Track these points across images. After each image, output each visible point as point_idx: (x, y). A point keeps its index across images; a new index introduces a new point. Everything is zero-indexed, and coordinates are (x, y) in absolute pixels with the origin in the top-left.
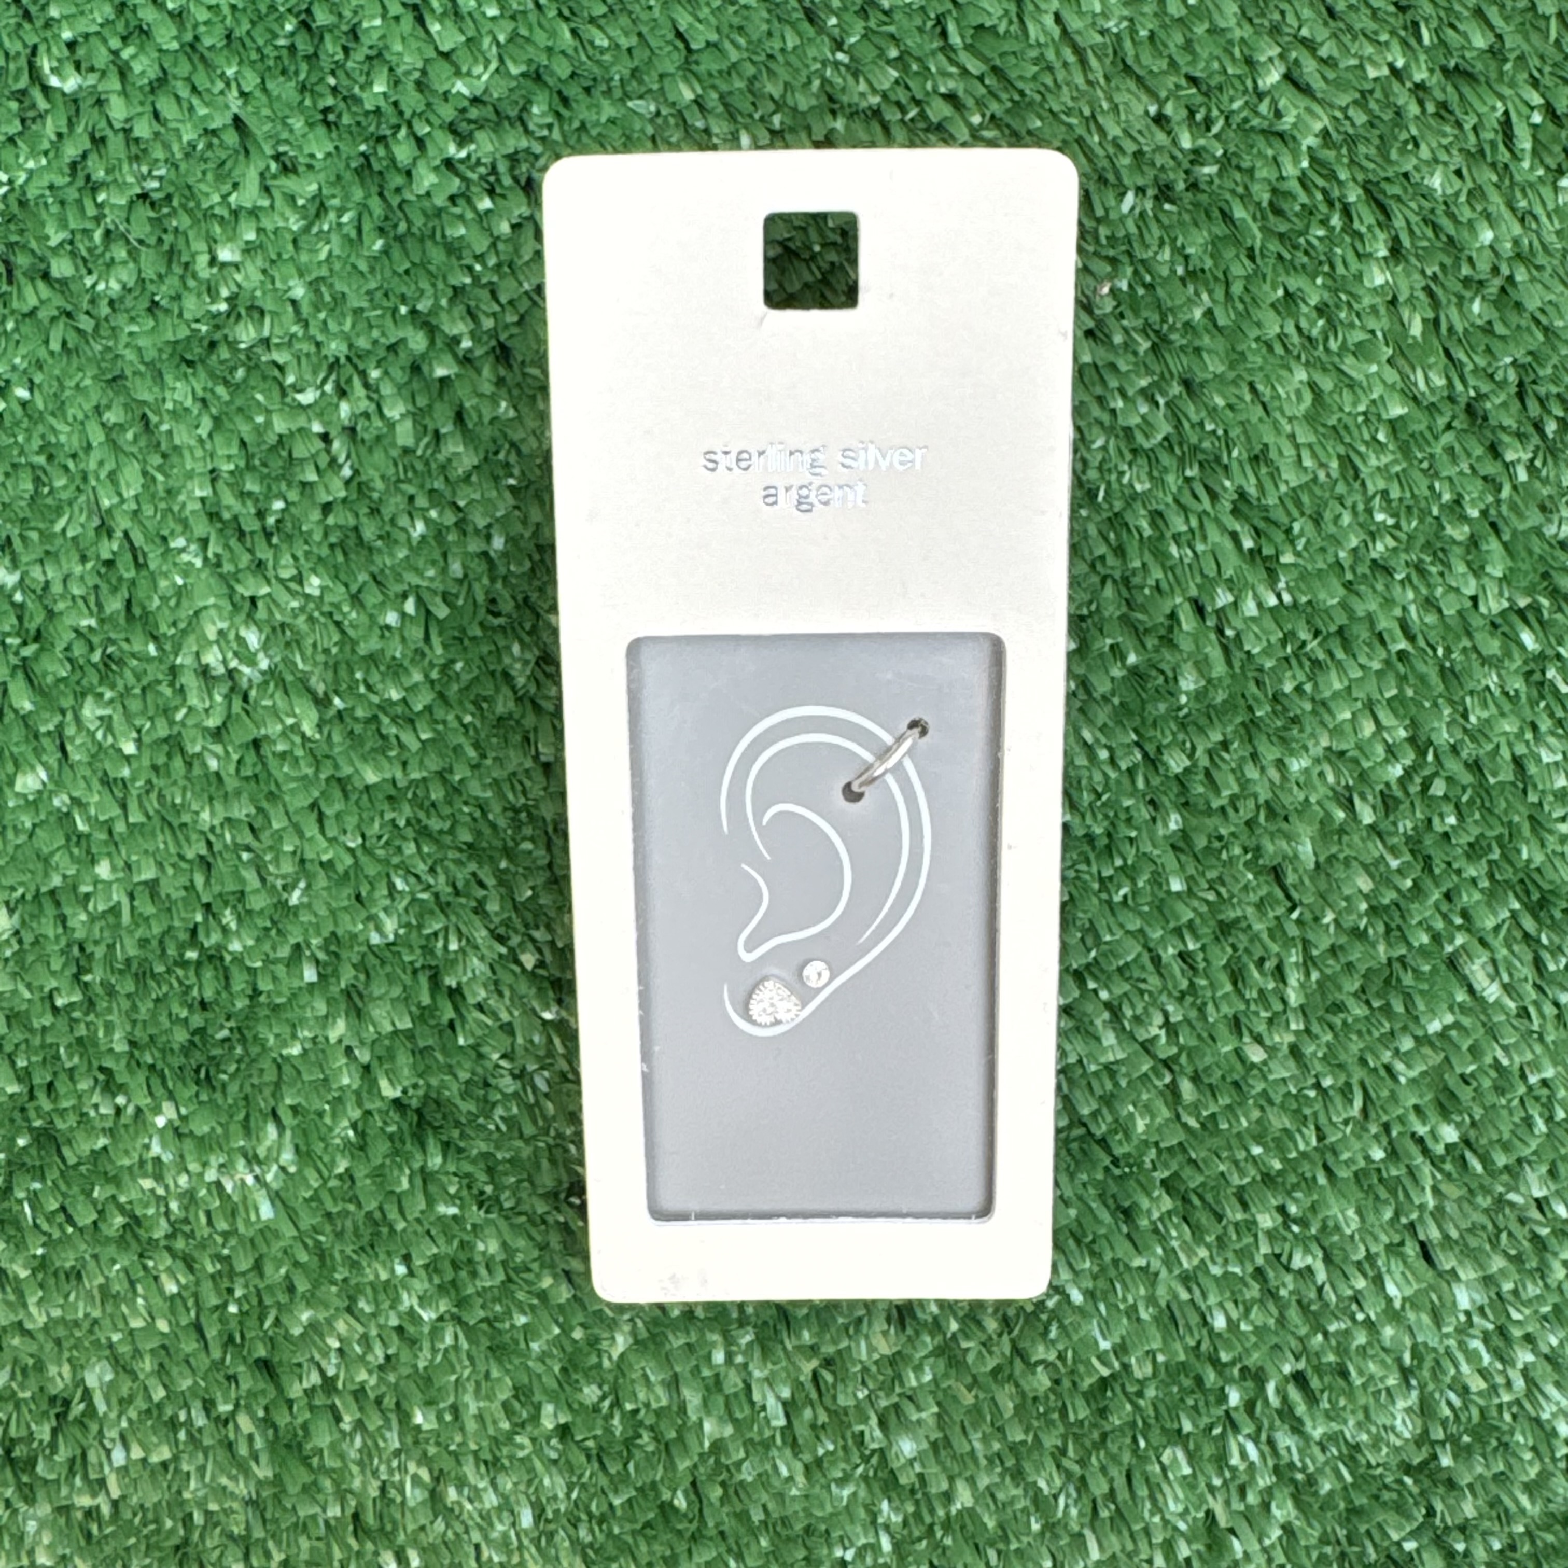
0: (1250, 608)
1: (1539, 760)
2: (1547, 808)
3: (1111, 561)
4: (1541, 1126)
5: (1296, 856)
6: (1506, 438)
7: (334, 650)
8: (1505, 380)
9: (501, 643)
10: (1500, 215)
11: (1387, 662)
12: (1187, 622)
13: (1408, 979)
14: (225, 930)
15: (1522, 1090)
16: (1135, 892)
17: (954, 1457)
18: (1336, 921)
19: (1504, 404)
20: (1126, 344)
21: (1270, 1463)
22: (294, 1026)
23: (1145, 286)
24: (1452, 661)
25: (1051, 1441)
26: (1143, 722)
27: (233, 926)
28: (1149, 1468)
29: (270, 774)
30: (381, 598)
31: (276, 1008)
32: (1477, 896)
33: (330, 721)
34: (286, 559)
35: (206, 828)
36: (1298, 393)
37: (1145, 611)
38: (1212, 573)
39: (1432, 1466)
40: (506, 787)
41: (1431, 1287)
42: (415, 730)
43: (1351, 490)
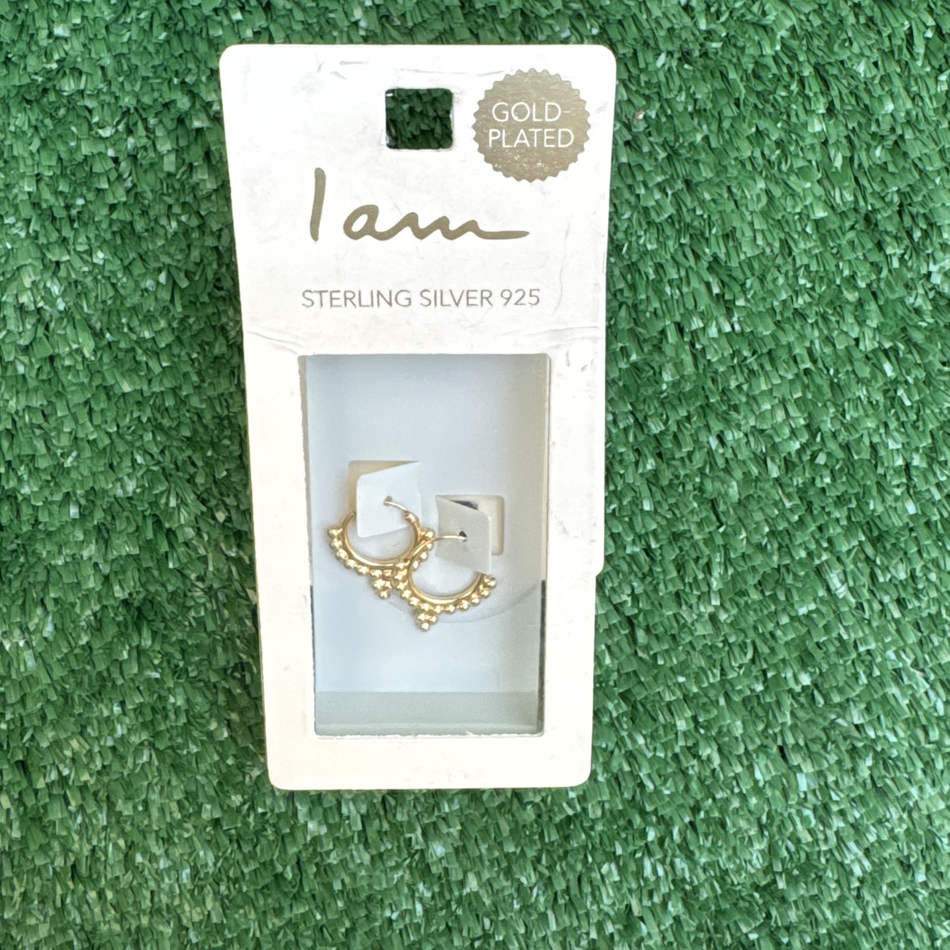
0: (713, 332)
1: (886, 446)
2: (888, 478)
3: (627, 293)
4: (863, 680)
5: (726, 494)
6: (888, 239)
7: (109, 302)
8: (892, 201)
9: (221, 308)
10: (899, 95)
11: (797, 375)
12: (672, 337)
13: (789, 580)
14: (20, 479)
15: (854, 655)
16: (621, 507)
17: (469, 858)
18: (747, 538)
19: (890, 218)
20: (650, 153)
21: (670, 878)
22: (61, 546)
23: (666, 116)
24: (839, 379)
25: (531, 853)
26: (637, 399)
27: (25, 477)
28: (593, 875)
29: (59, 379)
30: (144, 271)
31: (49, 534)
32: (839, 530)
33: (103, 349)
34: (82, 239)
35: (13, 412)
36: (758, 196)
37: (645, 326)
38: (691, 306)
39: (773, 887)
40: (216, 402)
41: (783, 775)
42: (159, 359)
43: (786, 262)
